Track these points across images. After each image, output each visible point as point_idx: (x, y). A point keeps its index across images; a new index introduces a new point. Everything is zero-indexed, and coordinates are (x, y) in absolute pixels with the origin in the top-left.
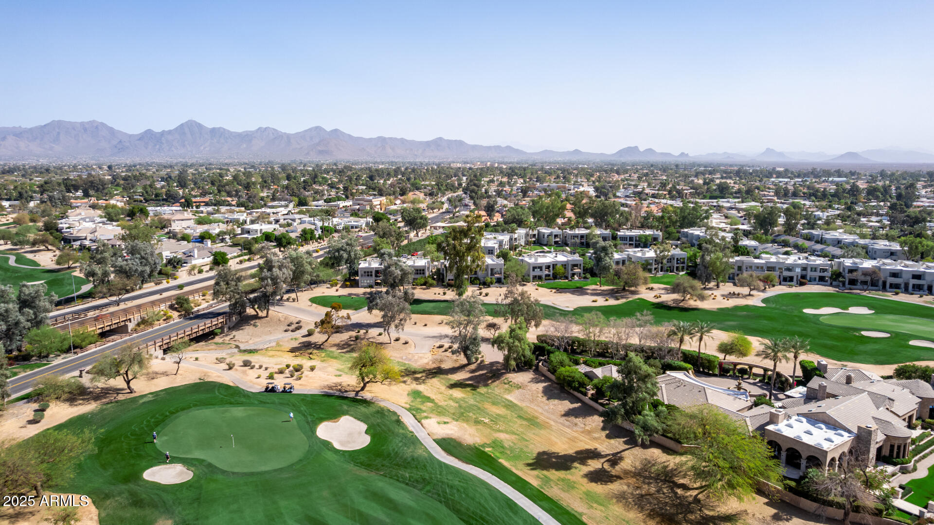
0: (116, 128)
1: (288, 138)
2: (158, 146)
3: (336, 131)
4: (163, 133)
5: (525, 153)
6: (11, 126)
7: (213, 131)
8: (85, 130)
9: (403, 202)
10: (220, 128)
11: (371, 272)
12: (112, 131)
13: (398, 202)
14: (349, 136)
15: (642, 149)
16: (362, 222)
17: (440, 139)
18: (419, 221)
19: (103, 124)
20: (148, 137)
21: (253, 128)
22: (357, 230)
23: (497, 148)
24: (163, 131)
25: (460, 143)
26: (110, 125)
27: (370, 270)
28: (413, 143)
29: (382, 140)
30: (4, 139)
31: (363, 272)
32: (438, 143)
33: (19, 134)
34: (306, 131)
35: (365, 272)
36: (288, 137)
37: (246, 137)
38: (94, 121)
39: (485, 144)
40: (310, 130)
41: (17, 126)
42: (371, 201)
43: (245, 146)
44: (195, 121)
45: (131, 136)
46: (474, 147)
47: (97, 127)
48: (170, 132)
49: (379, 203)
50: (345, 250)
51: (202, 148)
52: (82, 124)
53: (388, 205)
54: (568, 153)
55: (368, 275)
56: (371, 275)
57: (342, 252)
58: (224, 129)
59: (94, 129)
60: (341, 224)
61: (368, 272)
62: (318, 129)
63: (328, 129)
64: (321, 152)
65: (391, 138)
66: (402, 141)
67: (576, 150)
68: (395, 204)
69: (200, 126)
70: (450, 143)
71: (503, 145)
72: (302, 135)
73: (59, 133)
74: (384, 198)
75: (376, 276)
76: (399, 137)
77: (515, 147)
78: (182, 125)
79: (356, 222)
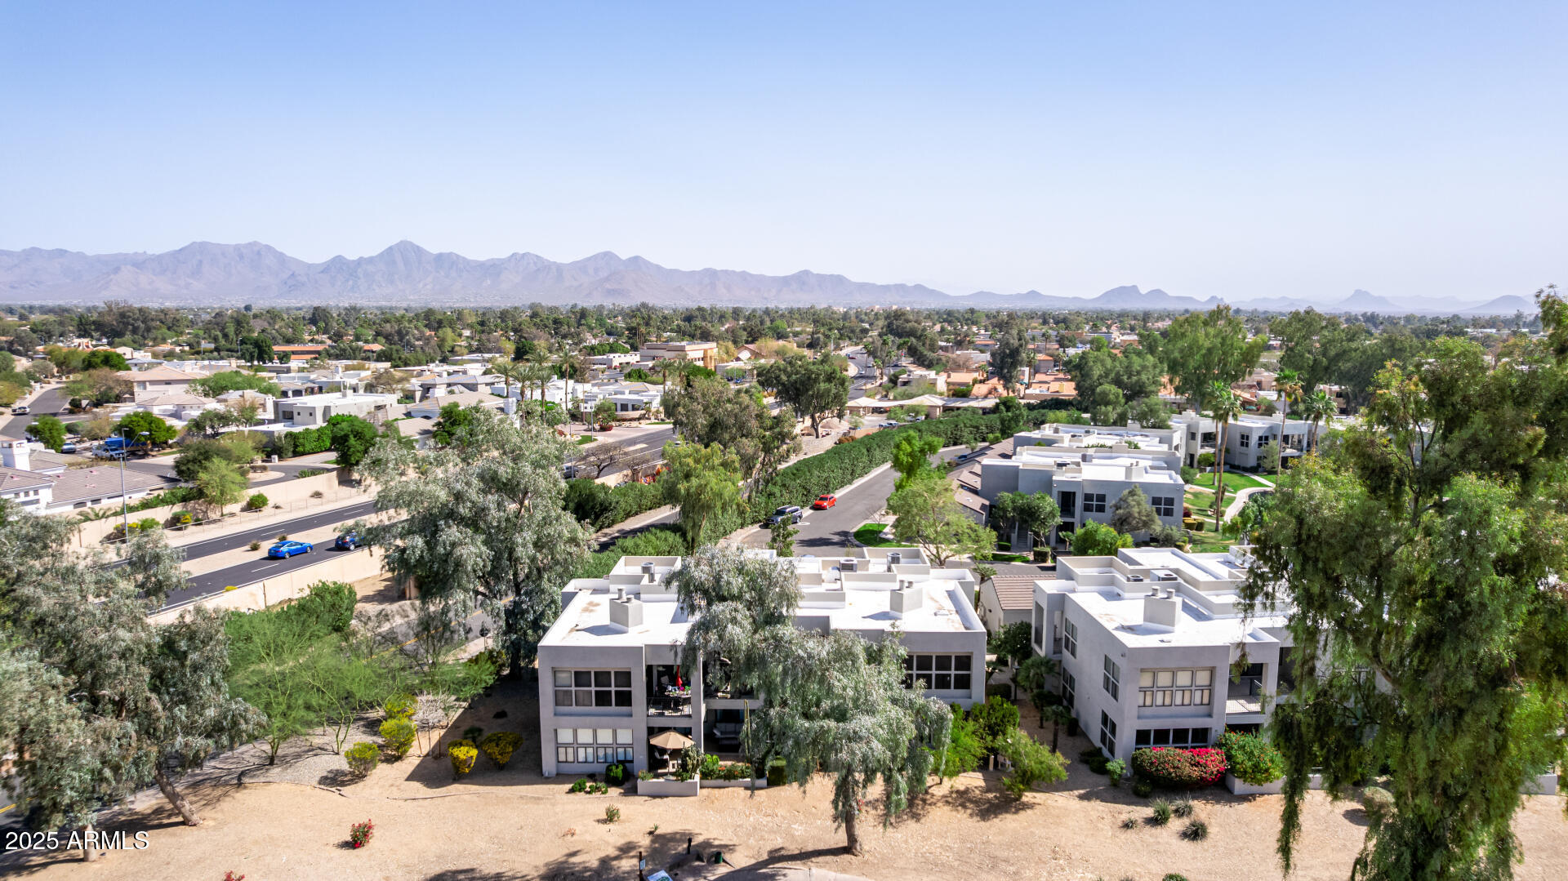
0: (289, 253)
1: (558, 271)
2: (351, 283)
3: (636, 260)
4: (360, 262)
5: (947, 297)
6: (131, 251)
7: (440, 257)
8: (241, 257)
9: (756, 355)
10: (451, 253)
11: (625, 677)
12: (282, 258)
13: (745, 355)
14: (658, 267)
15: (1143, 291)
16: (653, 394)
17: (806, 273)
18: (823, 386)
19: (268, 248)
20: (337, 266)
21: (504, 254)
22: (636, 414)
23: (901, 288)
24: (361, 258)
25: (839, 280)
26: (279, 250)
27: (613, 666)
28: (761, 279)
29: (711, 274)
30: (117, 270)
31: (567, 678)
32: (802, 279)
33: (140, 263)
34: (589, 259)
35: (581, 678)
36: (559, 268)
37: (492, 269)
38: (255, 244)
39: (881, 281)
40: (595, 257)
41: (141, 251)
42: (682, 349)
43: (489, 282)
44: (411, 243)
45: (310, 266)
46: (862, 287)
47: (259, 253)
48: (371, 260)
49: (700, 354)
50: (474, 522)
51: (421, 285)
52: (237, 247)
53: (722, 360)
54: (1019, 296)
55: (602, 699)
56: (625, 699)
57: (452, 533)
58: (457, 256)
59: (255, 255)
60: (594, 397)
61: (602, 677)
62: (608, 256)
63: (624, 255)
64: (610, 292)
65: (726, 272)
66: (744, 275)
67: (1033, 292)
68: (738, 359)
69: (418, 251)
70: (822, 278)
71: (910, 284)
72: (581, 266)
73: (201, 262)
74: (714, 345)
75: (657, 698)
76: (738, 270)
77: (931, 287)
78: (391, 248)
79: (637, 393)
